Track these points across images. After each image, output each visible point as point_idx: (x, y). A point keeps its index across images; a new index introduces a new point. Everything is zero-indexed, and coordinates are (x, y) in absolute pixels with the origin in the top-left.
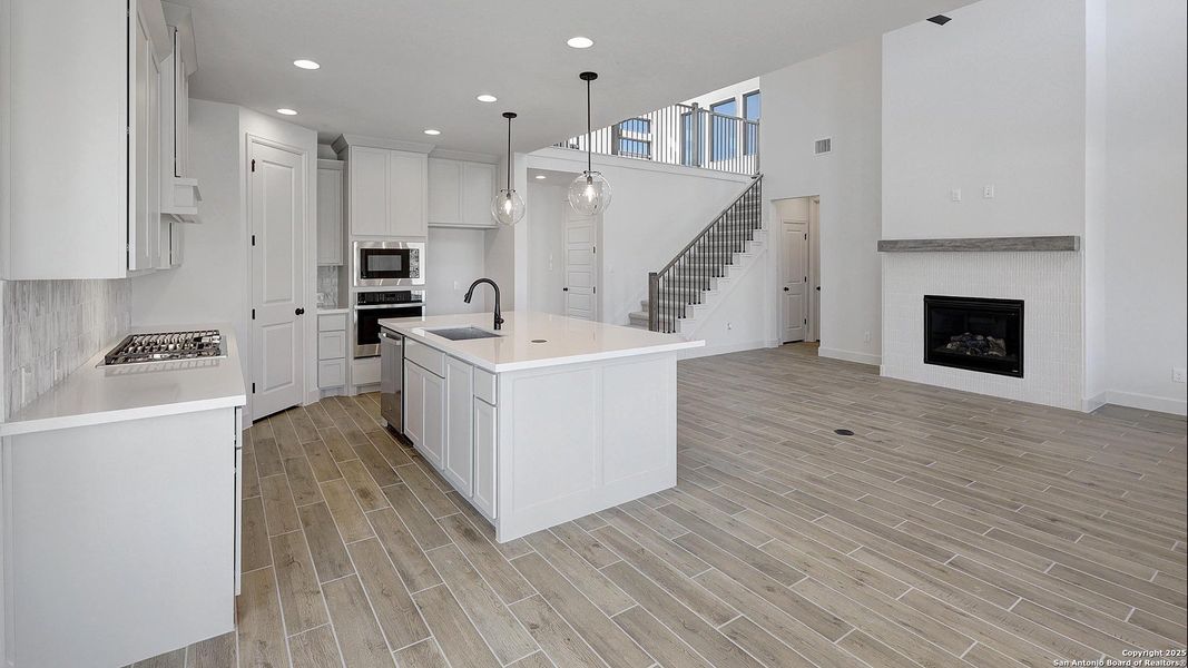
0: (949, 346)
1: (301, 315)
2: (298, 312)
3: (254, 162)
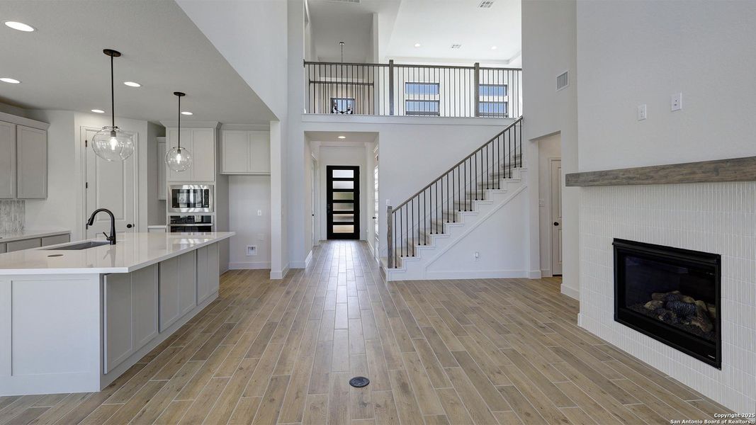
0: (648, 305)
1: (132, 228)
2: (129, 226)
3: (86, 141)
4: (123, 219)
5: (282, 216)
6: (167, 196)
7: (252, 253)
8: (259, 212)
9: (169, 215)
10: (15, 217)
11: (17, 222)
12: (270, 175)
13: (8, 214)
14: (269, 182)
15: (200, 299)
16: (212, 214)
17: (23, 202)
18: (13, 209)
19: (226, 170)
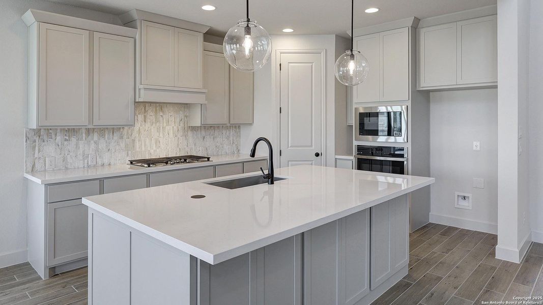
1: (319, 157)
2: (317, 155)
3: (280, 65)
4: (311, 146)
5: (519, 155)
6: (354, 121)
7: (463, 204)
8: (476, 145)
9: (356, 143)
10: (233, 140)
11: (234, 145)
12: (496, 87)
13: (228, 138)
14: (495, 98)
15: (376, 281)
16: (405, 146)
17: (239, 127)
18: (231, 134)
19: (426, 83)
